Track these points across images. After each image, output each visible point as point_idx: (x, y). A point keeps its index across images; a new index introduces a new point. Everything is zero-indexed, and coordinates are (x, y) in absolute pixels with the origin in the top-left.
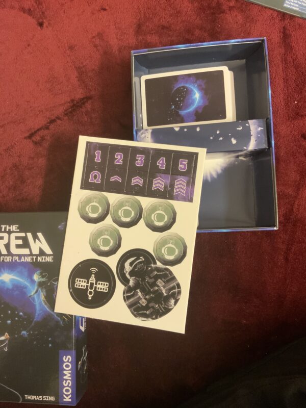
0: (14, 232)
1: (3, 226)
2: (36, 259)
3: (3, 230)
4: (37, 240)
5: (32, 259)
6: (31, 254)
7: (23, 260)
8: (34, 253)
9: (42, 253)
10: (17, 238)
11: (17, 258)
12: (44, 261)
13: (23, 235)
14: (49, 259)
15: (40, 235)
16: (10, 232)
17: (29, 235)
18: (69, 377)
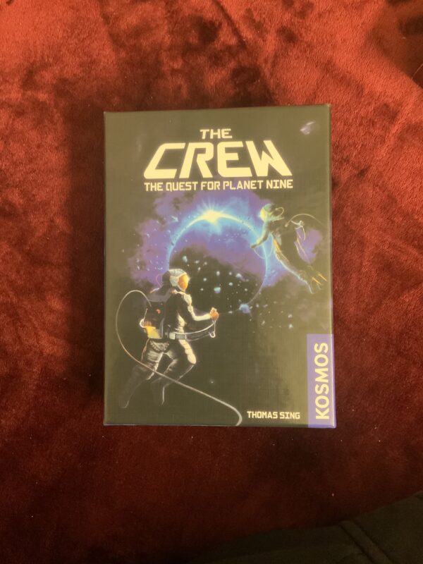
0: (222, 140)
1: (204, 132)
2: (264, 184)
3: (204, 137)
4: (264, 153)
5: (257, 185)
6: (254, 177)
7: (240, 186)
8: (259, 174)
9: (273, 174)
10: (229, 150)
11: (229, 184)
12: (276, 187)
13: (239, 144)
14: (287, 185)
15: (269, 144)
16: (216, 141)
17: (251, 146)
18: (325, 378)
